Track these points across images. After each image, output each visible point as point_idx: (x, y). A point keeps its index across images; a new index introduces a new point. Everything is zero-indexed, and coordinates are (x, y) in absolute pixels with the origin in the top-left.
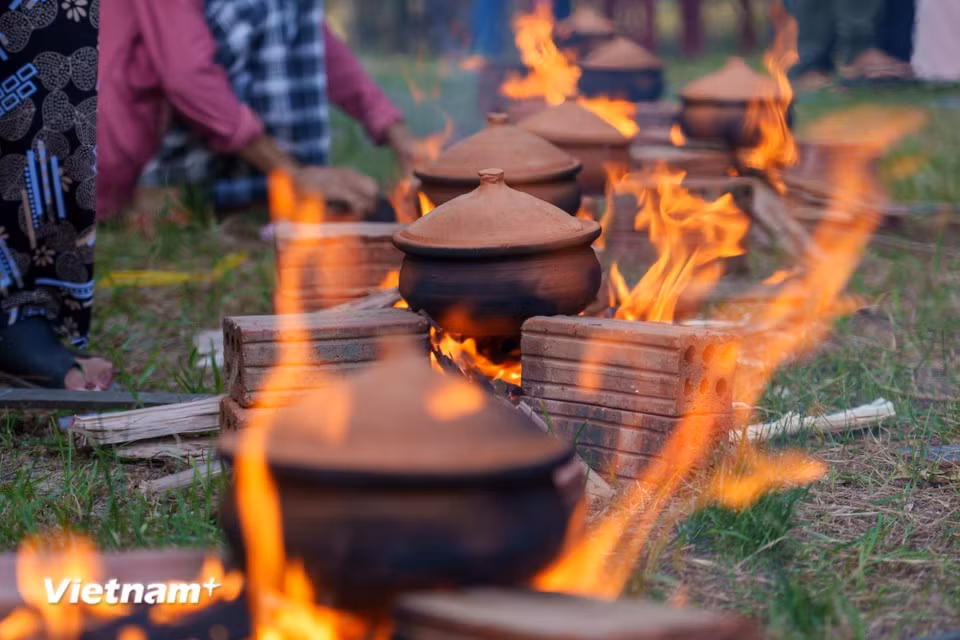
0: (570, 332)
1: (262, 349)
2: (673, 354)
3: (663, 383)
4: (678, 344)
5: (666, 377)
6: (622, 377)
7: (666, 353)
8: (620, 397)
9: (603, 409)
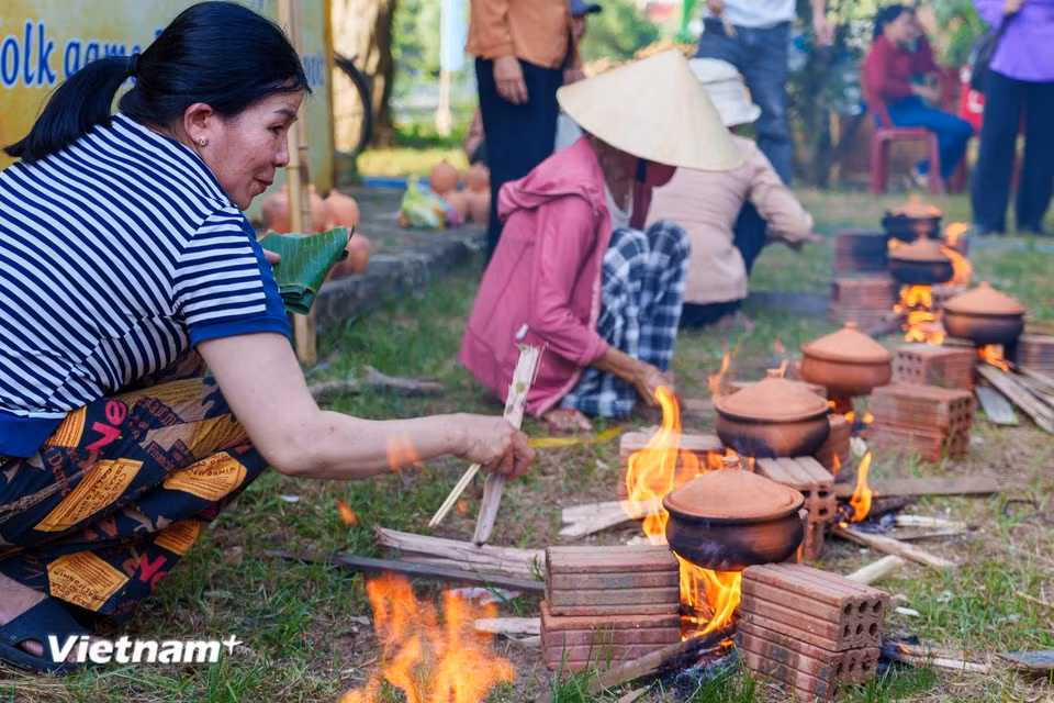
0: (771, 582)
1: (565, 578)
2: (836, 609)
3: (829, 628)
4: (839, 604)
5: (831, 625)
6: (803, 620)
7: (832, 608)
8: (802, 632)
9: (790, 639)
